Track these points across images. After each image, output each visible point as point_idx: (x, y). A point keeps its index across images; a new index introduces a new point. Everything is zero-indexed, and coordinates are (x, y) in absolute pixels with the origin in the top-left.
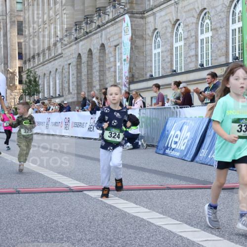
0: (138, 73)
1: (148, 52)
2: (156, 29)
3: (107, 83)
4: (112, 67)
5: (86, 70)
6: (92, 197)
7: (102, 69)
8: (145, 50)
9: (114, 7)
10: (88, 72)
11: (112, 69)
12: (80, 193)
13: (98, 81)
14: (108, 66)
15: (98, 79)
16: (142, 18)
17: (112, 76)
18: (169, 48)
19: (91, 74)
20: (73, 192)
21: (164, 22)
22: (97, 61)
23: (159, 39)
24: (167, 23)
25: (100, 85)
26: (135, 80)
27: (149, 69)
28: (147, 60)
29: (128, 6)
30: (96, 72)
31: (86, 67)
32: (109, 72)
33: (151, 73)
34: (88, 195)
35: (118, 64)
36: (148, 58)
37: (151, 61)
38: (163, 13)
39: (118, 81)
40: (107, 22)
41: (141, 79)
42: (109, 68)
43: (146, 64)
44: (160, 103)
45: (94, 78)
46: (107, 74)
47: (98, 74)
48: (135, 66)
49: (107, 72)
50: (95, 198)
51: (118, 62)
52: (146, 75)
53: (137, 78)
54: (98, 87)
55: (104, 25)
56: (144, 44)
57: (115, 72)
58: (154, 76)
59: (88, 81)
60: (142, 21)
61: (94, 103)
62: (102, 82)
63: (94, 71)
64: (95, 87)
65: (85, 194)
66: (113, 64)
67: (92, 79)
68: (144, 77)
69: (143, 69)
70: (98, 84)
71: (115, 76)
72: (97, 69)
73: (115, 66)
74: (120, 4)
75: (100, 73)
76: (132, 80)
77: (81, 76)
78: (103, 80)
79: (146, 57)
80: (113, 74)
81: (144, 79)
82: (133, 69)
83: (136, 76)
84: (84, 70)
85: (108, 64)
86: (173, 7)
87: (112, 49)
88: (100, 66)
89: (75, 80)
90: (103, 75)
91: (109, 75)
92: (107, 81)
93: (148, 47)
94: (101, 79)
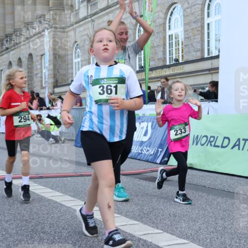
0: (61, 78)
1: (70, 61)
2: (76, 42)
3: (34, 87)
4: (38, 73)
7: (30, 75)
8: (67, 59)
9: (40, 22)
11: (39, 75)
14: (35, 72)
16: (64, 32)
17: (39, 81)
18: (87, 58)
21: (82, 36)
22: (26, 68)
23: (78, 50)
24: (85, 37)
26: (59, 85)
27: (71, 75)
28: (69, 68)
29: (52, 22)
32: (36, 77)
33: (72, 79)
35: (44, 71)
36: (70, 66)
37: (72, 68)
38: (81, 29)
39: (44, 86)
40: (35, 35)
41: (64, 84)
42: (36, 74)
43: (68, 71)
44: (79, 104)
46: (35, 79)
48: (59, 72)
49: (34, 77)
51: (44, 69)
52: (68, 80)
53: (60, 83)
55: (31, 37)
56: (66, 54)
57: (42, 77)
60: (64, 35)
62: (30, 86)
66: (39, 70)
68: (66, 82)
69: (65, 75)
71: (42, 81)
73: (42, 72)
74: (44, 20)
75: (28, 78)
76: (56, 85)
78: (31, 84)
79: (67, 65)
80: (40, 79)
82: (56, 75)
83: (60, 81)
85: (35, 70)
86: (90, 24)
87: (39, 58)
88: (28, 72)
90: (31, 80)
91: (36, 80)
92: (34, 85)
93: (69, 57)
94: (30, 83)
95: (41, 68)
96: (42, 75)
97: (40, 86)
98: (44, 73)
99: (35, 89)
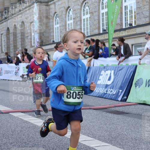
0: (45, 40)
1: (51, 27)
2: (56, 12)
3: (26, 46)
4: (29, 36)
5: (13, 38)
6: (15, 117)
7: (22, 37)
8: (49, 25)
10: (14, 39)
11: (29, 37)
12: (7, 114)
13: (20, 45)
14: (26, 35)
15: (20, 43)
16: (47, 5)
17: (29, 41)
18: (64, 24)
19: (16, 40)
20: (3, 113)
21: (60, 8)
23: (58, 18)
24: (63, 9)
25: (22, 47)
26: (44, 44)
27: (52, 37)
28: (51, 32)
30: (19, 39)
31: (13, 36)
32: (27, 39)
33: (53, 40)
34: (12, 115)
35: (33, 34)
36: (51, 31)
37: (53, 32)
38: (60, 3)
39: (33, 45)
41: (47, 43)
42: (27, 37)
43: (50, 34)
45: (18, 43)
46: (26, 41)
47: (20, 40)
48: (43, 35)
49: (26, 39)
51: (33, 33)
52: (50, 41)
53: (45, 43)
54: (20, 49)
56: (49, 22)
57: (31, 39)
58: (55, 41)
59: (14, 44)
61: (18, 58)
62: (23, 45)
63: (18, 38)
64: (18, 48)
65: (11, 115)
66: (29, 34)
67: (16, 43)
68: (49, 42)
69: (49, 37)
70: (20, 46)
71: (31, 42)
72: (20, 37)
73: (31, 35)
75: (21, 40)
76: (42, 44)
77: (9, 42)
78: (24, 44)
79: (50, 30)
81: (49, 43)
82: (42, 37)
83: (44, 41)
85: (27, 34)
88: (21, 35)
89: (6, 44)
90: (23, 41)
92: (26, 44)
93: (51, 24)
96: (31, 37)
97: (30, 46)
98: (33, 36)
99: (27, 48)
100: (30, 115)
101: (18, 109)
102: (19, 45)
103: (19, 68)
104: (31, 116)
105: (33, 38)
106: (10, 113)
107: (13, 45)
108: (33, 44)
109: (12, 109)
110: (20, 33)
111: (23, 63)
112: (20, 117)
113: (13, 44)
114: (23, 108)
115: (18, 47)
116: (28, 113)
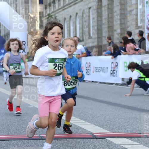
3: (128, 27)
4: (133, 10)
5: (107, 14)
6: (116, 144)
7: (123, 12)
10: (108, 16)
11: (134, 12)
12: (103, 140)
13: (119, 25)
14: (129, 9)
15: (119, 22)
17: (133, 19)
19: (112, 18)
20: (96, 138)
22: (119, 4)
25: (121, 29)
30: (117, 15)
31: (107, 11)
32: (130, 15)
34: (112, 142)
35: (140, 7)
39: (139, 25)
42: (131, 11)
46: (128, 18)
47: (119, 17)
49: (128, 15)
50: (119, 145)
51: (140, 4)
54: (119, 31)
57: (137, 15)
59: (109, 24)
62: (123, 25)
63: (115, 14)
64: (116, 31)
65: (109, 141)
66: (134, 7)
67: (112, 22)
70: (119, 27)
71: (137, 19)
72: (118, 12)
73: (137, 8)
75: (120, 16)
77: (101, 20)
78: (124, 24)
80: (135, 17)
84: (105, 14)
85: (130, 7)
88: (121, 9)
89: (95, 24)
90: (124, 19)
91: (130, 18)
92: (128, 24)
94: (123, 22)
95: (137, 4)
96: (137, 12)
97: (135, 26)
98: (140, 9)
99: (129, 29)
100: (140, 143)
101: (120, 131)
102: (117, 25)
103: (117, 63)
104: (142, 146)
105: (140, 12)
106: (107, 139)
107: (107, 26)
108: (140, 23)
109: (110, 131)
110: (118, 6)
111: (125, 54)
112: (124, 146)
113: (107, 23)
114: (128, 131)
115: (115, 28)
116: (137, 139)
